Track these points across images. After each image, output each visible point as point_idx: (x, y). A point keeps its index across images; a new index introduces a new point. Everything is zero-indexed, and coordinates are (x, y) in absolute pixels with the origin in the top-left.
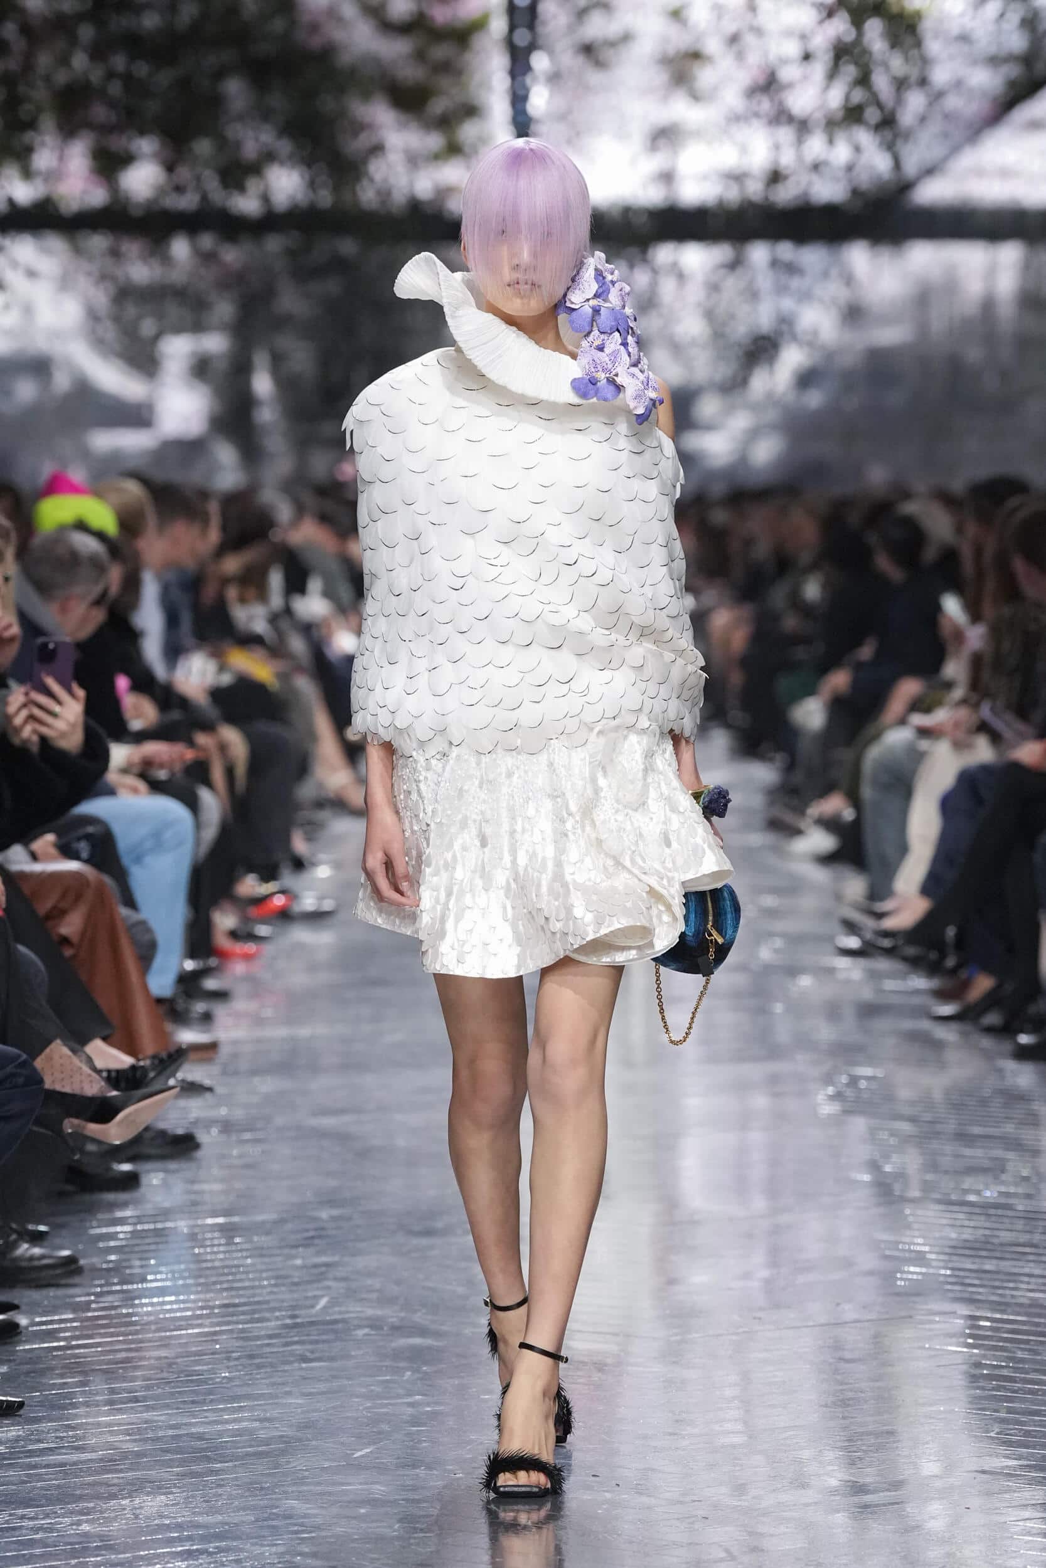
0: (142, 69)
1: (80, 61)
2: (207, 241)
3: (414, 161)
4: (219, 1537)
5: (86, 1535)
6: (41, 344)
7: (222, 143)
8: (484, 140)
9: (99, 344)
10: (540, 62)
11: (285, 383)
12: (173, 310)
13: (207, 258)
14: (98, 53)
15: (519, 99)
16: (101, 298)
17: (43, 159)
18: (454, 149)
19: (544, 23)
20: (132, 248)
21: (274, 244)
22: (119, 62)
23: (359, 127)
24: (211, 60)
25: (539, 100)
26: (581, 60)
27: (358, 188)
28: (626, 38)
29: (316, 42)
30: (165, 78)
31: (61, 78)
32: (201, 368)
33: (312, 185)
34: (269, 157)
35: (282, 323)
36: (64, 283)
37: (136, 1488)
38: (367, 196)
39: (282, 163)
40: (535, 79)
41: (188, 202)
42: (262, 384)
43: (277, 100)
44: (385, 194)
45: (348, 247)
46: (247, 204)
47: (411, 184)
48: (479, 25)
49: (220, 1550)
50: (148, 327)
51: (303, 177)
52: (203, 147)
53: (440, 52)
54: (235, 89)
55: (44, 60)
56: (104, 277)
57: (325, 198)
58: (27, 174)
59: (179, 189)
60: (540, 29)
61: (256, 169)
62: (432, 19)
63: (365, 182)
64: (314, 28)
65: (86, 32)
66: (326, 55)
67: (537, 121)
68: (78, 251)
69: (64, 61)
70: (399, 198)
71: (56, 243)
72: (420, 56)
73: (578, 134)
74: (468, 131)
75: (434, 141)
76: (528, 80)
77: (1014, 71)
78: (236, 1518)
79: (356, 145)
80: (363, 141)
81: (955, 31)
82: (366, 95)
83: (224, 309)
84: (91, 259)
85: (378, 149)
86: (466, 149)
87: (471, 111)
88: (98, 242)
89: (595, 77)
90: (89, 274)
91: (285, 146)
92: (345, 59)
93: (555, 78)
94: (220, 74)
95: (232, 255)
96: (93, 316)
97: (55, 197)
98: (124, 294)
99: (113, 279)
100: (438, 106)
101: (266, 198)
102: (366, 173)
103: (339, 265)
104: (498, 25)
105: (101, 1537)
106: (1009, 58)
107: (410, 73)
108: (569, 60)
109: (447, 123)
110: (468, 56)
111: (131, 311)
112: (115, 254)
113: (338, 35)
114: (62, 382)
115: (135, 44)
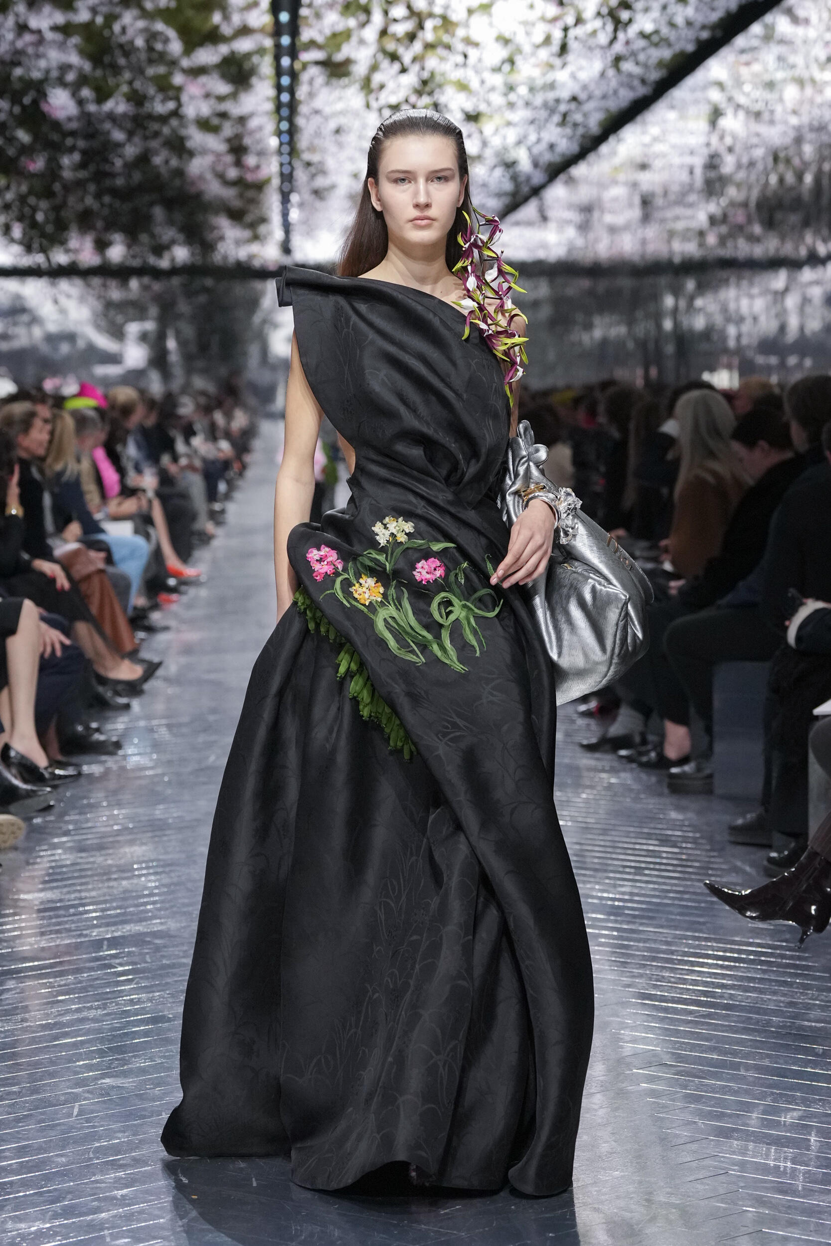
0: (117, 204)
1: (89, 201)
2: (146, 280)
3: (238, 243)
4: (169, 865)
5: (110, 866)
6: (71, 326)
7: (153, 236)
8: (270, 233)
9: (98, 327)
10: (294, 198)
11: (182, 343)
12: (131, 311)
13: (145, 288)
14: (98, 196)
15: (285, 214)
16: (99, 306)
17: (73, 243)
18: (256, 238)
19: (296, 181)
20: (113, 284)
21: (176, 281)
22: (107, 199)
23: (213, 228)
24: (147, 198)
25: (294, 215)
26: (313, 196)
27: (213, 255)
28: (333, 187)
29: (193, 190)
30: (126, 207)
31: (80, 207)
32: (143, 337)
33: (193, 254)
34: (173, 242)
35: (179, 316)
36: (82, 300)
37: (131, 843)
38: (217, 258)
39: (179, 244)
40: (292, 206)
41: (136, 263)
42: (171, 344)
43: (178, 216)
44: (225, 257)
45: (209, 282)
46: (164, 263)
47: (237, 253)
48: (267, 181)
49: (171, 871)
50: (119, 319)
51: (189, 250)
52: (144, 238)
53: (250, 194)
54: (158, 212)
55: (71, 200)
56: (99, 297)
57: (199, 260)
58: (67, 251)
59: (134, 257)
60: (294, 183)
61: (167, 247)
62: (246, 179)
63: (216, 253)
64: (193, 183)
65: (92, 187)
66: (198, 196)
67: (293, 225)
68: (88, 285)
69: (82, 200)
70: (231, 260)
71: (78, 282)
72: (241, 196)
73: (312, 230)
74: (262, 229)
75: (247, 234)
76: (289, 206)
77: (506, 200)
78: (177, 856)
79: (210, 237)
80: (215, 234)
81: (481, 182)
82: (217, 212)
83: (154, 311)
84: (94, 289)
85: (222, 238)
86: (261, 238)
87: (263, 220)
88: (96, 281)
89: (318, 204)
90: (93, 295)
91: (180, 237)
92: (207, 197)
93: (301, 205)
94: (152, 204)
95: (157, 286)
96: (96, 315)
97: (77, 262)
98: (109, 305)
99: (104, 297)
100: (249, 218)
101: (173, 260)
102: (216, 249)
103: (206, 290)
104: (276, 182)
105: (116, 866)
106: (506, 194)
107: (237, 204)
108: (308, 196)
109: (253, 226)
110: (261, 196)
111: (112, 313)
112: (104, 286)
113: (203, 187)
114: (81, 344)
115: (114, 192)
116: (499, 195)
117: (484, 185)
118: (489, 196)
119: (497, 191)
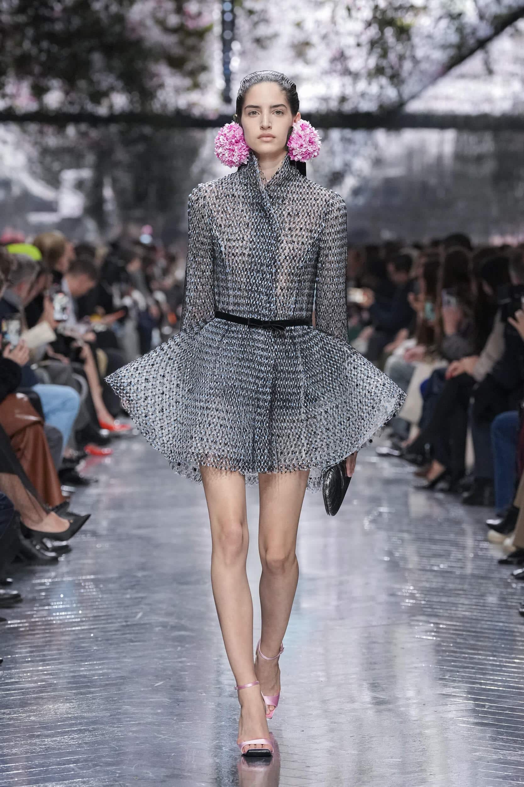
0: (55, 49)
1: (27, 45)
2: (83, 127)
3: (178, 91)
4: (94, 723)
5: (33, 722)
6: (7, 173)
7: (91, 82)
8: (211, 82)
9: (33, 174)
10: (236, 46)
11: (119, 192)
12: (67, 158)
13: (83, 135)
14: (36, 41)
15: (226, 63)
16: (35, 153)
17: (10, 88)
18: (196, 86)
19: (238, 29)
20: (50, 130)
21: (114, 129)
22: (45, 44)
23: (153, 75)
24: (86, 44)
25: (236, 63)
26: (255, 45)
27: (152, 103)
28: (275, 36)
29: (133, 37)
30: (65, 52)
31: (18, 52)
32: (79, 185)
33: (131, 102)
34: (112, 89)
35: (117, 164)
36: (18, 146)
37: (55, 699)
38: (156, 106)
39: (118, 91)
40: (234, 54)
41: (74, 110)
42: (108, 193)
43: (117, 63)
44: (164, 106)
45: (147, 130)
46: (102, 110)
47: (176, 101)
48: (208, 29)
50: (56, 166)
51: (127, 97)
52: (82, 84)
53: (191, 41)
54: (97, 58)
55: (9, 44)
56: (36, 143)
57: (138, 108)
58: (3, 95)
59: (71, 103)
60: (236, 31)
61: (106, 94)
62: (187, 26)
63: (155, 100)
64: (133, 30)
65: (30, 32)
66: (138, 42)
67: (234, 73)
68: (24, 131)
69: (20, 44)
70: (171, 107)
71: (14, 128)
72: (181, 43)
74: (203, 77)
75: (187, 82)
76: (230, 54)
77: (452, 52)
78: (101, 714)
79: (151, 84)
80: (155, 81)
81: (426, 33)
82: (156, 60)
83: (90, 158)
84: (30, 135)
85: (161, 86)
86: (202, 86)
87: (204, 68)
88: (33, 127)
89: (261, 53)
90: (29, 142)
91: (119, 84)
92: (148, 44)
93: (243, 54)
94: (91, 50)
95: (94, 134)
96: (30, 160)
97: (14, 107)
98: (45, 151)
99: (40, 144)
100: (189, 66)
101: (111, 107)
102: (156, 96)
103: (144, 138)
104: (217, 29)
105: (40, 723)
106: (451, 46)
107: (177, 51)
108: (249, 45)
109: (193, 74)
110: (203, 43)
111: (48, 159)
112: (41, 132)
113: (143, 33)
114: (16, 191)
115: (52, 37)
116: (444, 47)
117: (430, 37)
118: (434, 48)
119: (442, 42)
